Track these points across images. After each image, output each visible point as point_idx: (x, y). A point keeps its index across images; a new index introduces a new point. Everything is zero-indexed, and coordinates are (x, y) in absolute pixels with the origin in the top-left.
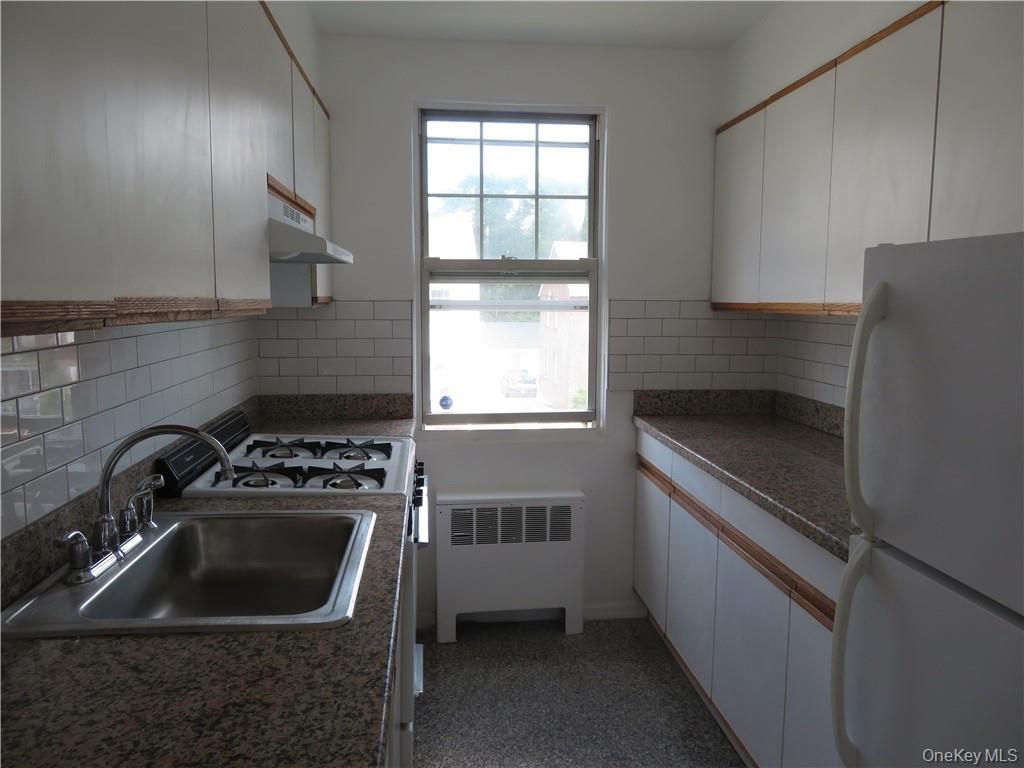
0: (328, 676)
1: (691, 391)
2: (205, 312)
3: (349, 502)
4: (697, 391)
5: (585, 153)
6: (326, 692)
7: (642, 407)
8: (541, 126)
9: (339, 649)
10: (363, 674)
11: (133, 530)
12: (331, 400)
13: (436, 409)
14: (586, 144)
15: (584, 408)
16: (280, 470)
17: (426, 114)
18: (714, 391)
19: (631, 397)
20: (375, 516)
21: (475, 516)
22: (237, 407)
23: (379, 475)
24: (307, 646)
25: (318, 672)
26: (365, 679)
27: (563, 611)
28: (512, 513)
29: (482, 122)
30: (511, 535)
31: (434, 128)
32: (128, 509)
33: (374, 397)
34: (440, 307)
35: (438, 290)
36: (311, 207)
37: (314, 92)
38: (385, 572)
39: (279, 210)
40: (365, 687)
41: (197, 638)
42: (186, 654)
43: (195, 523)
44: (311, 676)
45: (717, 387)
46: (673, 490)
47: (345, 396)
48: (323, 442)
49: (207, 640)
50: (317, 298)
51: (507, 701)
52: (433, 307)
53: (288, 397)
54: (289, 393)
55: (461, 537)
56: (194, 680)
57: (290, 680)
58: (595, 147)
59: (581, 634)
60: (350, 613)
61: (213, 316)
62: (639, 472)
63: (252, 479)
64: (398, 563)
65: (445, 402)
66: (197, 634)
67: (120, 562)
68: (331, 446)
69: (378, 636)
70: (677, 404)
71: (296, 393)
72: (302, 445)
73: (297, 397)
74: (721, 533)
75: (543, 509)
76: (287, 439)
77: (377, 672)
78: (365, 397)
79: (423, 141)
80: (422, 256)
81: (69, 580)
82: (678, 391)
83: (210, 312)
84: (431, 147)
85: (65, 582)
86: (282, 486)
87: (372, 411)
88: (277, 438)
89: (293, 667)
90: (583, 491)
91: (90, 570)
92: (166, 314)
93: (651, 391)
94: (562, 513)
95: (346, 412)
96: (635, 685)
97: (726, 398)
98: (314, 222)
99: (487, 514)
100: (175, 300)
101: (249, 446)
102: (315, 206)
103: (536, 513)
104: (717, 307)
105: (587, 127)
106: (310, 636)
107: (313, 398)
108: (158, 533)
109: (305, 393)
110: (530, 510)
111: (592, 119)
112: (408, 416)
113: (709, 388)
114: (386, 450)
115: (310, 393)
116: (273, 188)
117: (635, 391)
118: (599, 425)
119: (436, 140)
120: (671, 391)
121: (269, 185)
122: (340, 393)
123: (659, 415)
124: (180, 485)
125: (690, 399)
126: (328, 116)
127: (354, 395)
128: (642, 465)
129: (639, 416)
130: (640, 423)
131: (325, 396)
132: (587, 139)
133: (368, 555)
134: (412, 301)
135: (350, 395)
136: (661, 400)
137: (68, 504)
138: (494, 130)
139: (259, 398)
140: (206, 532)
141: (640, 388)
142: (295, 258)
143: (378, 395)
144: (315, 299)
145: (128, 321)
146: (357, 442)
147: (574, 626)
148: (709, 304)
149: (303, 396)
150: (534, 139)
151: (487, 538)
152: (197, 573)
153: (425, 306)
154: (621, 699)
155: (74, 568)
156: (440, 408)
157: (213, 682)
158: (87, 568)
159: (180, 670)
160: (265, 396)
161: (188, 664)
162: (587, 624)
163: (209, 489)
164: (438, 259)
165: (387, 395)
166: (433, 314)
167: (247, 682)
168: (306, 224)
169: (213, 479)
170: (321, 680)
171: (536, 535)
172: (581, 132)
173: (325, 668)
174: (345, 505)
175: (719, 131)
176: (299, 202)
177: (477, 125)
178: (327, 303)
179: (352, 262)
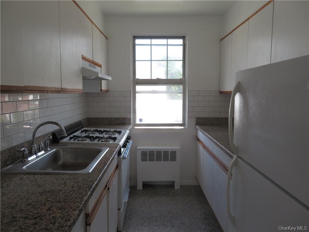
0: (78, 185)
1: (213, 118)
2: (59, 91)
3: (103, 145)
4: (215, 118)
5: (182, 47)
6: (76, 188)
7: (198, 122)
8: (168, 40)
9: (84, 179)
10: (87, 185)
11: (42, 150)
12: (108, 119)
13: (138, 122)
14: (182, 45)
15: (181, 122)
16: (88, 137)
17: (135, 37)
18: (221, 118)
19: (195, 119)
20: (108, 149)
21: (148, 153)
22: (80, 120)
23: (115, 139)
24: (76, 178)
25: (76, 184)
26: (87, 186)
27: (174, 182)
28: (159, 153)
29: (151, 39)
30: (159, 159)
31: (138, 41)
32: (41, 144)
33: (120, 118)
34: (139, 93)
35: (138, 88)
36: (100, 64)
37: (101, 32)
38: (105, 162)
39: (87, 65)
40: (86, 188)
41: (49, 175)
42: (45, 179)
43: (60, 149)
44: (74, 185)
45: (221, 116)
46: (204, 147)
47: (112, 118)
48: (102, 130)
49: (52, 176)
50: (102, 90)
51: (154, 206)
52: (137, 93)
53: (96, 118)
54: (96, 117)
55: (144, 159)
56: (45, 184)
57: (68, 185)
58: (184, 45)
59: (179, 189)
60: (90, 171)
61: (61, 92)
62: (197, 142)
63: (80, 139)
64: (109, 160)
65: (141, 120)
66: (49, 174)
67: (37, 157)
68: (104, 131)
69: (95, 177)
70: (209, 121)
71: (98, 117)
72: (97, 131)
73: (98, 118)
74: (214, 158)
75: (168, 152)
76: (92, 129)
77: (91, 185)
78: (117, 119)
79: (134, 45)
80: (134, 78)
81: (22, 161)
82: (209, 118)
83: (60, 91)
84: (137, 47)
85: (21, 161)
86: (88, 141)
87: (119, 122)
88: (90, 129)
89: (70, 183)
90: (180, 147)
91: (28, 159)
92: (44, 91)
93: (201, 117)
94: (174, 153)
95: (112, 123)
96: (192, 204)
97: (224, 120)
98: (101, 69)
99: (151, 153)
100: (46, 87)
101: (82, 131)
102: (101, 64)
103: (166, 153)
104: (221, 93)
105: (182, 40)
106: (78, 176)
107: (103, 118)
108: (49, 151)
109: (101, 117)
110: (164, 152)
111: (183, 38)
112: (130, 124)
113: (219, 117)
114: (120, 132)
115: (102, 117)
116: (84, 58)
117: (196, 118)
118: (185, 127)
119: (138, 45)
120: (207, 118)
121: (82, 58)
122: (110, 117)
123: (203, 125)
124: (59, 140)
125: (213, 120)
126: (107, 38)
127: (114, 118)
128: (198, 140)
129: (197, 125)
130: (197, 127)
131: (106, 118)
132: (182, 44)
133: (102, 158)
134: (131, 91)
135: (113, 118)
136: (204, 120)
137: (25, 142)
138: (155, 41)
139: (88, 118)
140: (63, 151)
141: (198, 117)
142: (93, 79)
143: (121, 118)
144: (101, 90)
145: (31, 92)
146: (112, 131)
147: (177, 187)
148: (219, 92)
149: (100, 118)
150: (166, 44)
151: (151, 160)
152: (60, 163)
153: (135, 92)
154: (187, 208)
155: (24, 158)
156: (139, 122)
157: (49, 185)
158: (27, 158)
159: (42, 182)
160: (90, 118)
161: (44, 181)
162: (181, 186)
163: (67, 141)
164: (138, 79)
165: (123, 118)
166: (137, 95)
167: (57, 185)
168: (98, 69)
169: (69, 139)
170: (76, 186)
171: (166, 159)
172: (180, 41)
173: (78, 183)
174: (102, 146)
175: (221, 40)
176: (94, 62)
177: (150, 40)
178: (107, 92)
179: (111, 79)
